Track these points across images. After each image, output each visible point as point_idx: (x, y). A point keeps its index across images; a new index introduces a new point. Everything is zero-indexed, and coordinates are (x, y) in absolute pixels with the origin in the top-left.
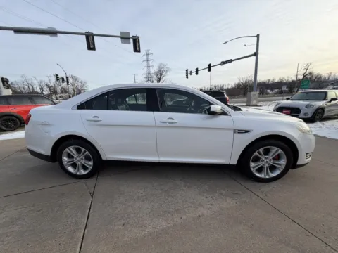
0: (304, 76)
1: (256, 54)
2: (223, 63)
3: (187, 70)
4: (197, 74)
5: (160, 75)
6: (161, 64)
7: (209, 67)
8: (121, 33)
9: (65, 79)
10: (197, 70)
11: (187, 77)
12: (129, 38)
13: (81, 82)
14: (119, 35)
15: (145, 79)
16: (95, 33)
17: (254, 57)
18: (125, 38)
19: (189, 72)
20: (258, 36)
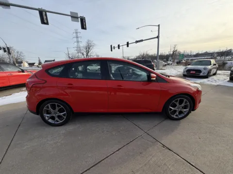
0: (173, 52)
1: (158, 37)
2: (137, 42)
3: (111, 46)
4: (119, 48)
5: (88, 48)
6: (89, 41)
7: (128, 44)
8: (71, 12)
9: (6, 49)
10: (119, 45)
11: (112, 51)
12: (78, 18)
13: (18, 52)
14: (70, 14)
15: (76, 52)
16: (47, 10)
17: (157, 39)
18: (74, 17)
19: (113, 47)
20: (159, 26)
